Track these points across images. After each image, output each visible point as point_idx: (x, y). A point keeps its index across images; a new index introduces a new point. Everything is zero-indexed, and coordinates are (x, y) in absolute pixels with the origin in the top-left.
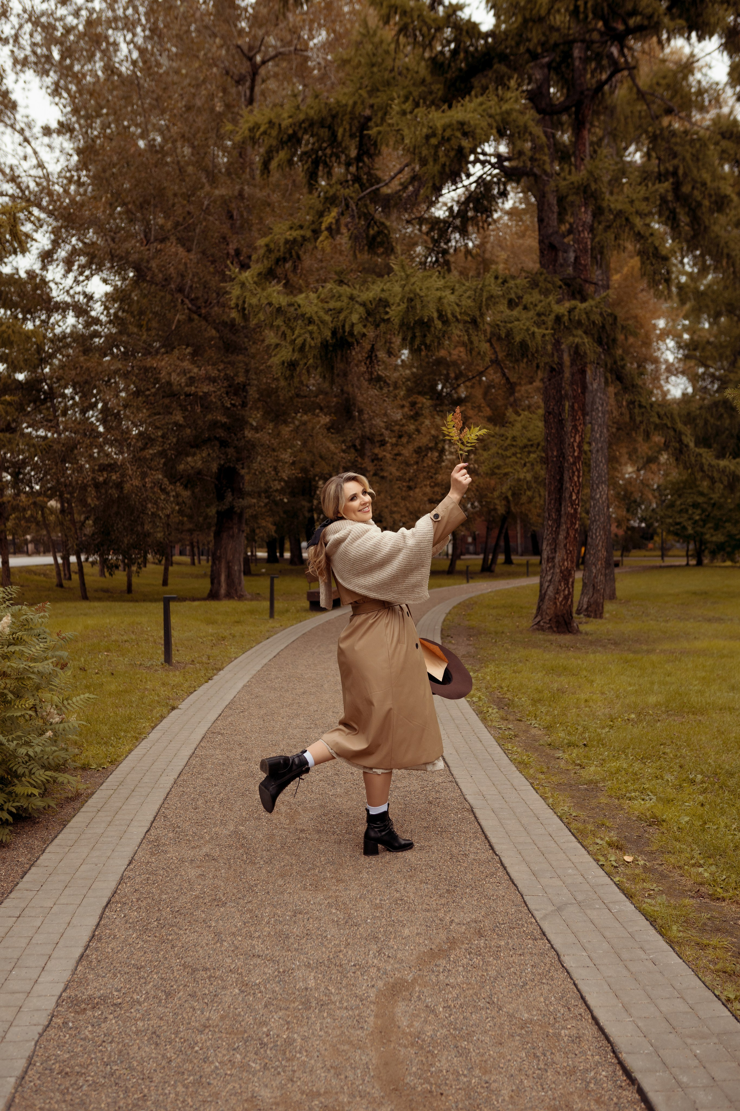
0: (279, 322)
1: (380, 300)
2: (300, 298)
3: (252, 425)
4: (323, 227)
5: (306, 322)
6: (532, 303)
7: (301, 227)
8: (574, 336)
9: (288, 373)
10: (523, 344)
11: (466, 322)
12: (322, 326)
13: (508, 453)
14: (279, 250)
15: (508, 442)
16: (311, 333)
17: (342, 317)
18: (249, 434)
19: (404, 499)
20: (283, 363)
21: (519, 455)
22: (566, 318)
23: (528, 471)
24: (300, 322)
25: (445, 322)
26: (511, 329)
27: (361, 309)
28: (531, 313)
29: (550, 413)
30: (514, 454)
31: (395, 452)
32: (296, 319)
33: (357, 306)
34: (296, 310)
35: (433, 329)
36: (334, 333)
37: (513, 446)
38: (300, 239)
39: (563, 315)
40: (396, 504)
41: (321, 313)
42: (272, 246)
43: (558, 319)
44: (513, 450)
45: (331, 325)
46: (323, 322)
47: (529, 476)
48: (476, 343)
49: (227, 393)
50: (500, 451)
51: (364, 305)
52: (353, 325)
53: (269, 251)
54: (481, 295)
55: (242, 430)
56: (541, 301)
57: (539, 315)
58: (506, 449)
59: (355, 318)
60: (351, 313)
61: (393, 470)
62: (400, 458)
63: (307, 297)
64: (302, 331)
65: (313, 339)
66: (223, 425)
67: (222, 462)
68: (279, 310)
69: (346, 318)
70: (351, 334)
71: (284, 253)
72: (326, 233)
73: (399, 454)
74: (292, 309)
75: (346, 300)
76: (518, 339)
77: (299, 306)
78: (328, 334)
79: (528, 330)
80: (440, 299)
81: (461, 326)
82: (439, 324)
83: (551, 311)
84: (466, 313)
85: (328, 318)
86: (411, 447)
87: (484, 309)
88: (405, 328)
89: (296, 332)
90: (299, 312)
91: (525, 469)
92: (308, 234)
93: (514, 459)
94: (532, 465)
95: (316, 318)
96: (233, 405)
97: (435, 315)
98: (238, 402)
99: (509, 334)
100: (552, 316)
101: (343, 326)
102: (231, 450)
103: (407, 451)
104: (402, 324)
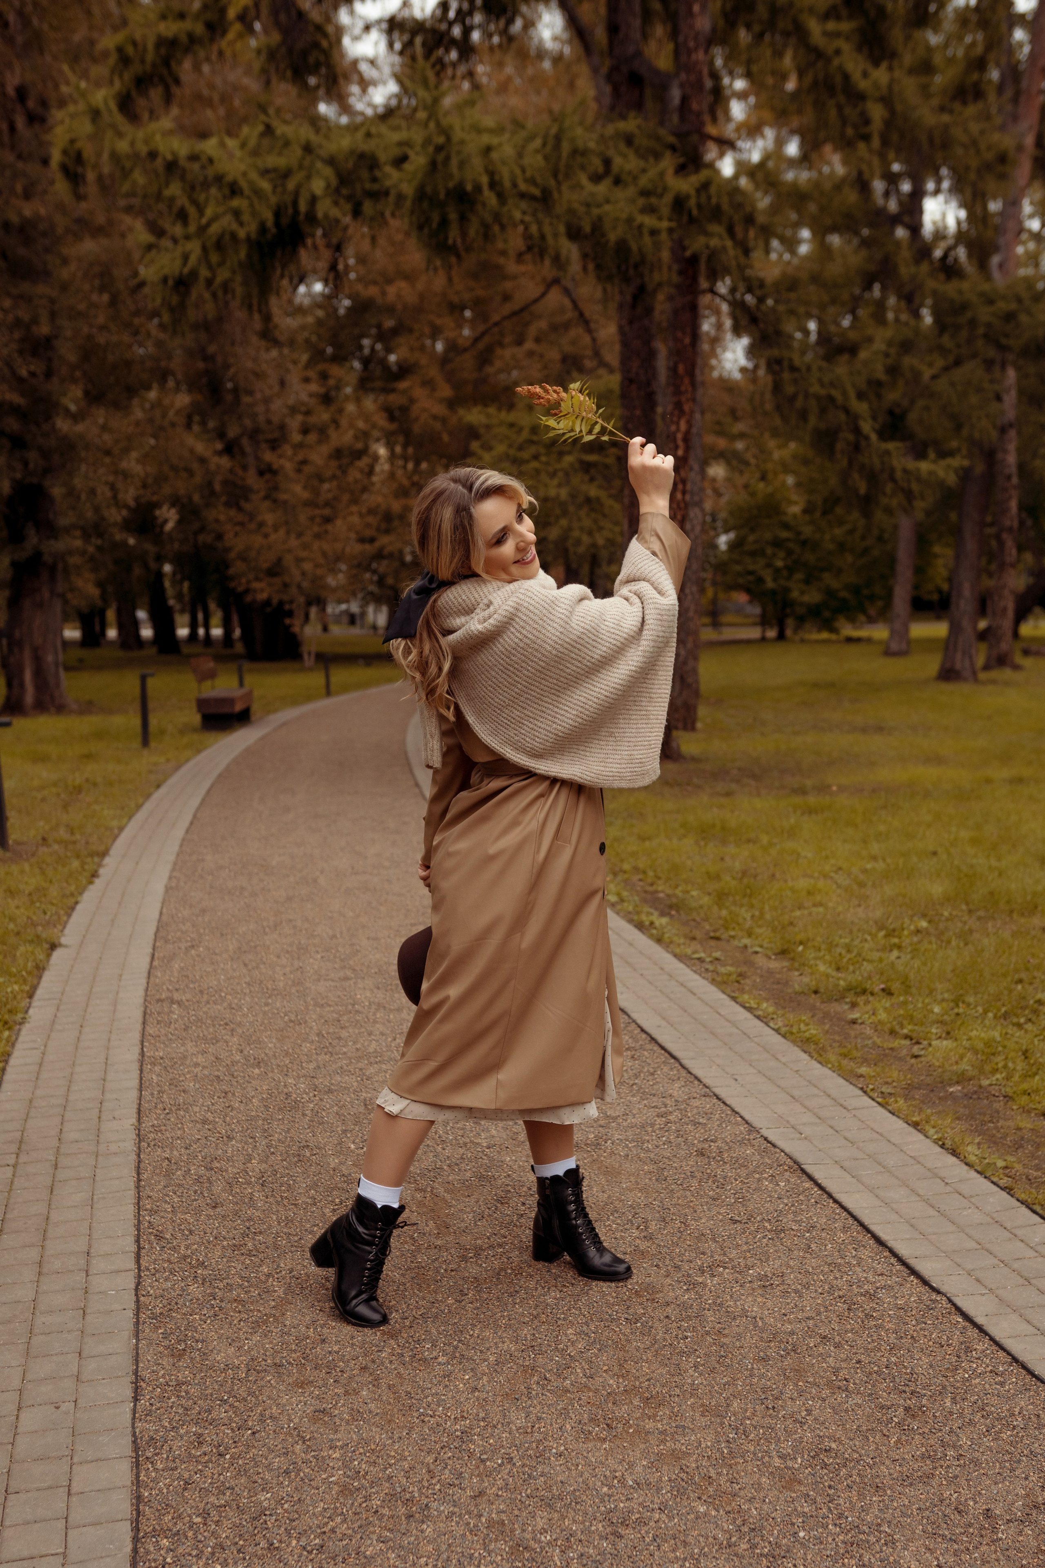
0: (174, 189)
1: (362, 156)
2: (210, 146)
3: (67, 410)
4: (232, 13)
5: (227, 191)
6: (630, 173)
7: (182, 16)
8: (706, 234)
9: (175, 300)
10: (622, 248)
11: (533, 198)
12: (256, 201)
13: (525, 455)
14: (143, 61)
15: (525, 435)
16: (237, 213)
17: (291, 185)
18: (62, 425)
19: (318, 536)
20: (165, 280)
21: (543, 459)
22: (692, 202)
23: (560, 486)
24: (213, 191)
25: (501, 197)
26: (600, 218)
27: (328, 171)
28: (631, 191)
29: (631, 381)
30: (536, 457)
31: (300, 457)
32: (206, 185)
33: (319, 165)
34: (203, 167)
35: (479, 207)
36: (277, 214)
37: (532, 442)
38: (184, 39)
39: (688, 197)
40: (305, 547)
41: (254, 176)
42: (130, 50)
43: (679, 203)
44: (533, 450)
45: (273, 200)
46: (258, 192)
47: (564, 493)
48: (550, 240)
49: (21, 352)
50: (512, 452)
51: (331, 161)
52: (314, 200)
53: (124, 60)
54: (557, 146)
55: (48, 418)
56: (644, 171)
57: (645, 193)
58: (520, 448)
59: (318, 186)
60: (309, 177)
61: (298, 489)
62: (307, 469)
63: (222, 145)
64: (220, 210)
65: (241, 224)
66: (15, 410)
67: (18, 476)
68: (172, 166)
69: (299, 187)
70: (311, 218)
71: (154, 65)
72: (237, 27)
73: (304, 462)
74: (196, 166)
75: (299, 152)
76: (613, 237)
77: (211, 161)
78: (268, 216)
79: (630, 220)
80: (488, 149)
81: (524, 205)
82: (490, 198)
83: (665, 189)
84: (532, 181)
85: (265, 185)
86: (325, 450)
87: (561, 177)
88: (425, 205)
89: (209, 212)
90: (210, 172)
91: (555, 482)
92: (199, 29)
93: (535, 464)
94: (567, 474)
95: (243, 184)
96: (33, 374)
97: (485, 180)
98: (37, 366)
99: (597, 226)
100: (668, 199)
101: (295, 203)
102: (33, 456)
103: (318, 456)
104: (421, 195)
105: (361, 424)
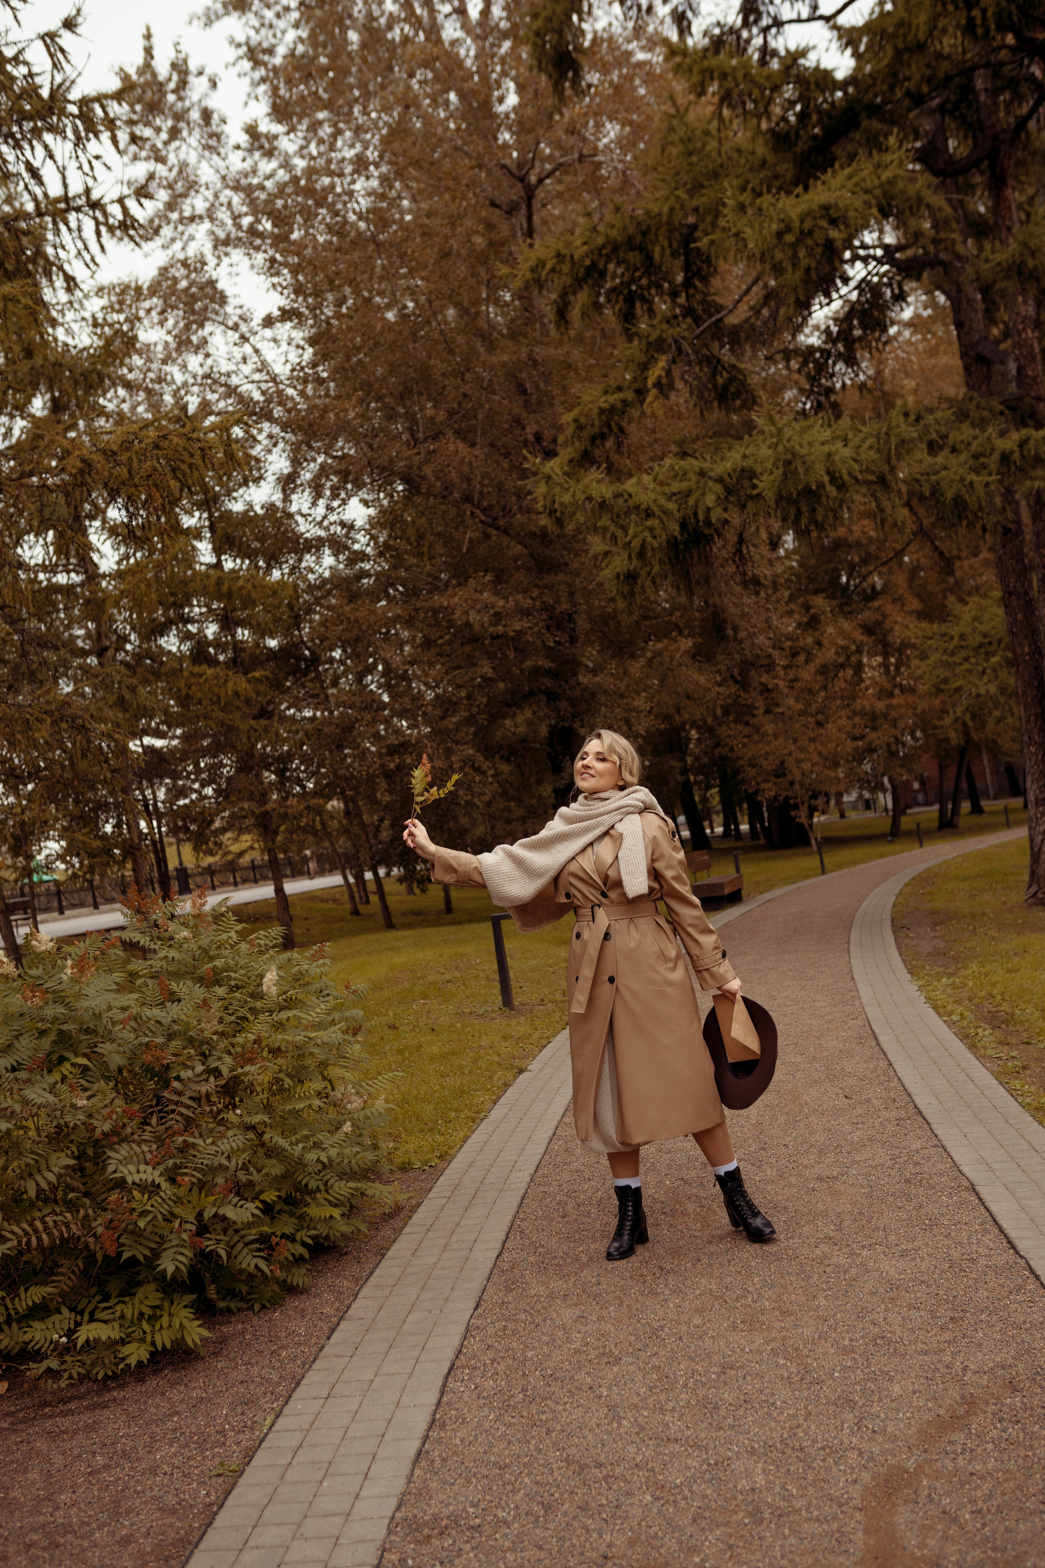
0: (605, 521)
1: (743, 470)
2: (630, 485)
3: (587, 667)
4: (650, 383)
5: (643, 515)
6: (962, 442)
7: (620, 389)
8: (1032, 479)
9: (626, 589)
10: (959, 502)
11: (869, 483)
12: (665, 519)
13: (957, 659)
14: (593, 425)
15: (955, 642)
16: (651, 530)
17: (691, 501)
18: (584, 679)
19: (812, 740)
20: (618, 576)
21: (973, 660)
22: (1017, 455)
23: (990, 681)
24: (633, 517)
25: (841, 486)
26: (938, 483)
27: (718, 487)
28: (964, 456)
29: (1010, 594)
30: (966, 659)
31: (791, 676)
32: (627, 513)
33: (711, 483)
34: (626, 501)
35: (824, 499)
36: (683, 525)
37: (962, 647)
38: (619, 405)
39: (1012, 452)
40: (803, 750)
41: (662, 501)
42: (583, 420)
43: (1005, 458)
44: (963, 653)
45: (677, 515)
46: (665, 512)
47: (993, 689)
48: (889, 511)
49: (548, 628)
50: (944, 658)
51: (720, 480)
52: (708, 510)
53: (580, 427)
54: (887, 442)
55: (575, 674)
56: (975, 437)
57: (975, 457)
58: (953, 654)
59: (710, 500)
60: (704, 494)
61: (791, 701)
62: (797, 685)
63: (639, 482)
64: (639, 529)
65: (655, 537)
66: (548, 672)
67: (553, 722)
68: (603, 505)
69: (697, 501)
70: (708, 523)
71: (601, 427)
72: (654, 391)
73: (796, 680)
74: (620, 501)
75: (694, 478)
76: (949, 495)
77: (630, 495)
78: (674, 528)
79: (962, 480)
80: (829, 455)
81: (864, 489)
82: (832, 491)
83: (993, 449)
84: (868, 470)
85: (672, 506)
86: (812, 668)
87: (894, 461)
88: (784, 504)
89: (631, 532)
90: (631, 503)
91: (985, 679)
92: (630, 396)
93: (966, 666)
94: (995, 670)
95: (655, 509)
96: (558, 643)
97: (826, 479)
98: (564, 638)
99: (936, 490)
100: (996, 456)
101: (696, 514)
102: (563, 704)
103: (807, 674)
104: (779, 498)
105: (841, 642)
